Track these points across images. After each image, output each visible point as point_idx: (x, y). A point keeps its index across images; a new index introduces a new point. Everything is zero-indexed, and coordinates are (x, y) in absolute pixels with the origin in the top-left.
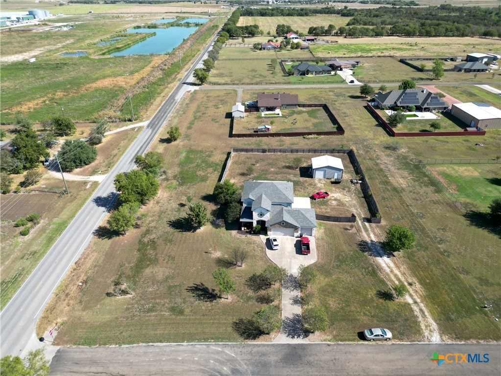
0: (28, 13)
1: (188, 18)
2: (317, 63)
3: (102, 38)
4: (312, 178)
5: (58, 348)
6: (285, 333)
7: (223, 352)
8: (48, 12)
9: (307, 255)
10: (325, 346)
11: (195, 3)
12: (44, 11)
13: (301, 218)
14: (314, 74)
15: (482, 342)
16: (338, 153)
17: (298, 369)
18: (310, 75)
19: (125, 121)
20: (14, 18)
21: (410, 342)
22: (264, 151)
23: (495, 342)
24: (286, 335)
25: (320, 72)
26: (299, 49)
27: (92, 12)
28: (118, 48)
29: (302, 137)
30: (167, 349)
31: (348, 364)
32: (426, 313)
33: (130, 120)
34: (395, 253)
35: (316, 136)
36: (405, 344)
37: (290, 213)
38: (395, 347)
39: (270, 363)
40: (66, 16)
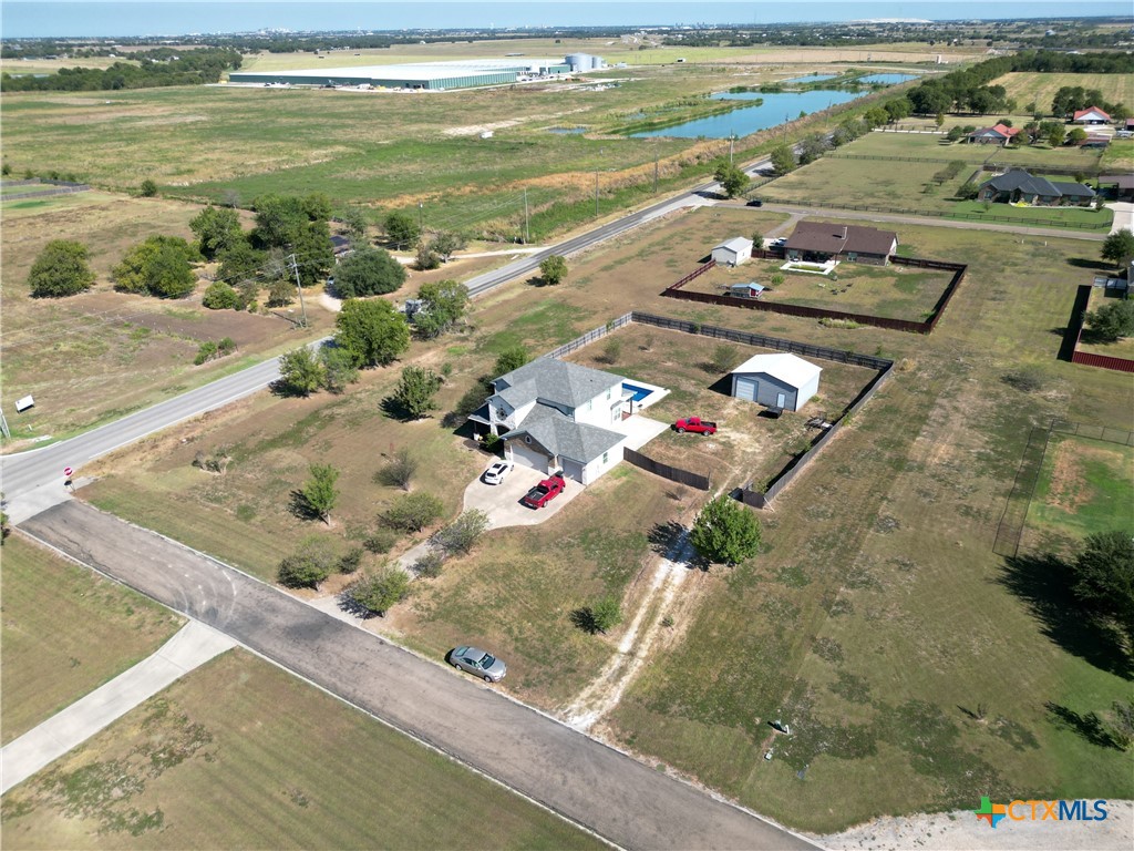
0: (564, 61)
1: (872, 73)
2: (1079, 179)
3: (645, 105)
4: (730, 395)
5: (71, 498)
6: (342, 599)
7: (229, 583)
8: (599, 59)
9: (535, 509)
10: (375, 640)
11: (932, 43)
12: (591, 58)
13: (571, 440)
14: (1034, 201)
15: (670, 771)
16: (860, 364)
17: (294, 650)
18: (1022, 204)
19: (512, 241)
20: (536, 69)
21: (524, 702)
22: (693, 329)
23: (700, 786)
24: (340, 602)
25: (1055, 198)
26: (1077, 147)
27: (684, 60)
28: (651, 124)
29: (816, 320)
30: (171, 550)
31: (372, 679)
32: (626, 679)
33: (520, 242)
34: (714, 567)
35: (853, 323)
36: (510, 701)
37: (559, 424)
38: (487, 695)
39: (268, 623)
40: (630, 67)
